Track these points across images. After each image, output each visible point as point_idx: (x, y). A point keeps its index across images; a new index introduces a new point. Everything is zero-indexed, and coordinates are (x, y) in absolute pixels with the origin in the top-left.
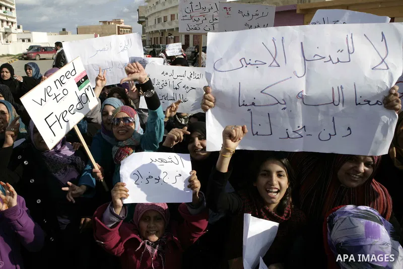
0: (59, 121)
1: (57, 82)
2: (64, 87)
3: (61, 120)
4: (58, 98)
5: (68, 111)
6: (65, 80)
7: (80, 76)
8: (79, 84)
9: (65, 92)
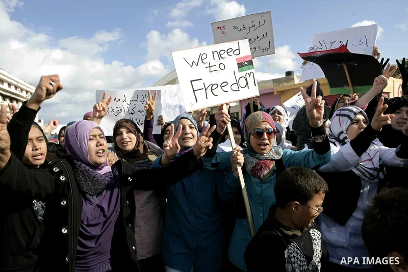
0: (206, 90)
1: (215, 54)
2: (222, 61)
3: (209, 90)
4: (212, 69)
5: (219, 85)
6: (225, 55)
7: (244, 58)
8: (240, 65)
9: (222, 66)
